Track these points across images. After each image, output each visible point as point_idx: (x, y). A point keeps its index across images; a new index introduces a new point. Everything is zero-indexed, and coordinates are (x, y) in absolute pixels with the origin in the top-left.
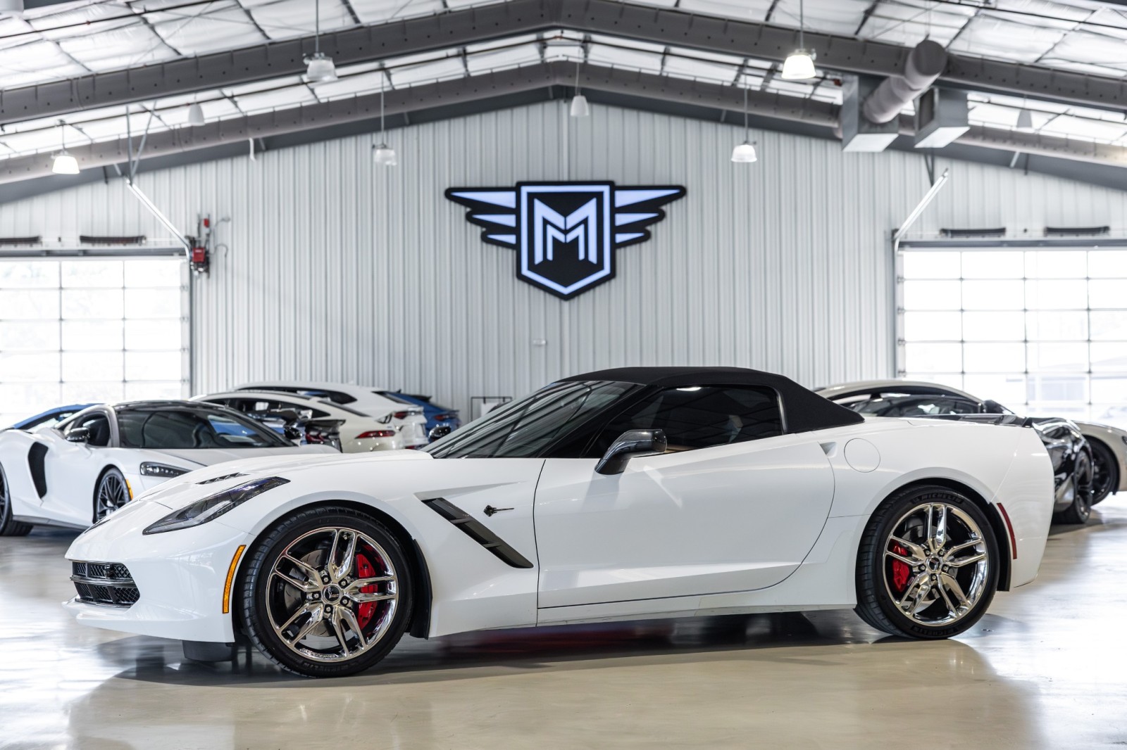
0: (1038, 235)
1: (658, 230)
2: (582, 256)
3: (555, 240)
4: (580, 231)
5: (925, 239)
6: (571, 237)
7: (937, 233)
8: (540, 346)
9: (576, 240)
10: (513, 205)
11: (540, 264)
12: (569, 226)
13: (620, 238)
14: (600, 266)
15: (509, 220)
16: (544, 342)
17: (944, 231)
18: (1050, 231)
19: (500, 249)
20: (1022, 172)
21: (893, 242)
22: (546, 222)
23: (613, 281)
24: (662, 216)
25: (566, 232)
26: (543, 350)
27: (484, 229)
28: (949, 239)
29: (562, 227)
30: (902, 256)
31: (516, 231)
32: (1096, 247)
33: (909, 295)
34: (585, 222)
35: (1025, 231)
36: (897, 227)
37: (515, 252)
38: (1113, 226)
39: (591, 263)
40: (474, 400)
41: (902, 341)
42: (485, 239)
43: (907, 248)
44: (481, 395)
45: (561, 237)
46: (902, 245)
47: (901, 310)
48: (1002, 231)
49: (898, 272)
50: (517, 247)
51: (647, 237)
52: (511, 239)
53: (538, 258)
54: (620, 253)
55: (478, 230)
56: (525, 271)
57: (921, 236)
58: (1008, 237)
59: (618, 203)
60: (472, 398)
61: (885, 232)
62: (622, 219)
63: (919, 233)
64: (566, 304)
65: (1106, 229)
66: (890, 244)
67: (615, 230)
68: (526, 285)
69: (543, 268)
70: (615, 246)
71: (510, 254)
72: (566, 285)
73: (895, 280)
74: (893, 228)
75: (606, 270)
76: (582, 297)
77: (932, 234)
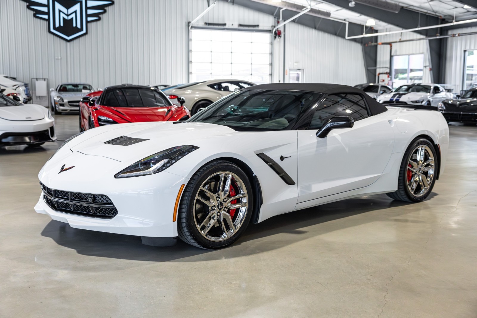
0: (236, 26)
1: (104, 17)
2: (74, 25)
3: (64, 19)
4: (73, 16)
5: (199, 26)
6: (70, 17)
7: (203, 24)
8: (58, 59)
9: (72, 19)
10: (46, 3)
11: (58, 27)
12: (69, 13)
13: (90, 19)
14: (82, 29)
15: (45, 9)
16: (60, 58)
17: (206, 24)
18: (240, 25)
19: (41, 20)
20: (232, 4)
21: (188, 26)
22: (60, 11)
23: (87, 36)
24: (105, 11)
25: (68, 15)
26: (60, 61)
27: (34, 12)
28: (207, 26)
29: (66, 13)
30: (191, 31)
31: (48, 14)
32: (255, 32)
33: (193, 46)
34: (75, 12)
35: (232, 25)
36: (190, 21)
37: (47, 22)
38: (260, 25)
39: (78, 28)
40: (33, 80)
41: (191, 62)
42: (35, 16)
43: (193, 29)
44: (35, 77)
45: (66, 17)
46: (192, 27)
47: (191, 51)
48: (225, 25)
49: (190, 37)
50: (48, 20)
51: (99, 19)
52: (46, 17)
53: (57, 25)
54: (89, 25)
55: (32, 13)
56: (52, 30)
57: (198, 25)
58: (227, 27)
59: (89, 5)
60: (32, 79)
61: (186, 23)
62: (90, 12)
63: (197, 23)
64: (68, 44)
65: (258, 26)
66: (187, 27)
67: (87, 16)
68: (52, 36)
69: (59, 29)
70: (87, 22)
71: (46, 23)
72: (68, 36)
73: (189, 40)
74: (189, 21)
75: (84, 31)
76: (75, 41)
77: (201, 24)
